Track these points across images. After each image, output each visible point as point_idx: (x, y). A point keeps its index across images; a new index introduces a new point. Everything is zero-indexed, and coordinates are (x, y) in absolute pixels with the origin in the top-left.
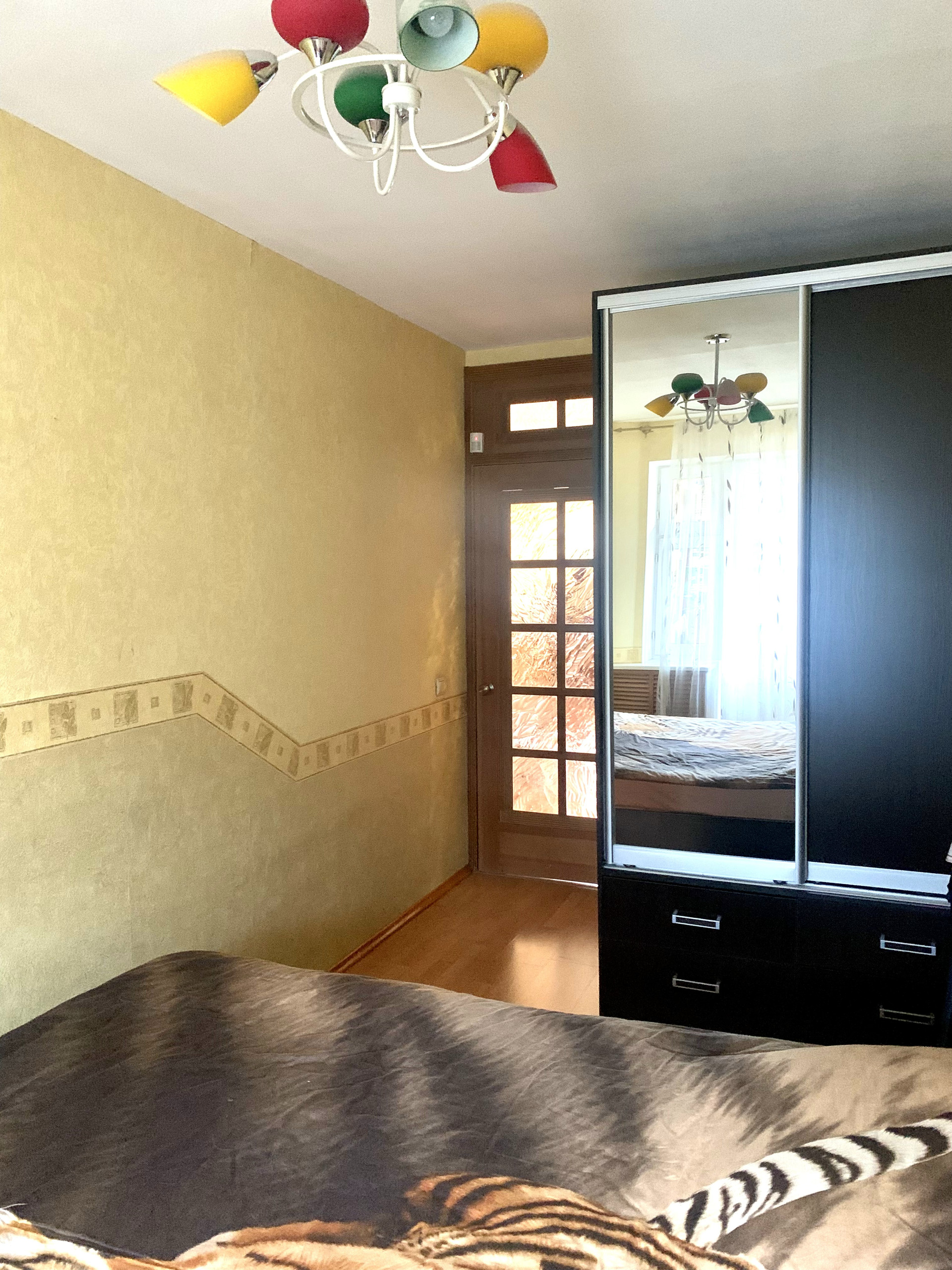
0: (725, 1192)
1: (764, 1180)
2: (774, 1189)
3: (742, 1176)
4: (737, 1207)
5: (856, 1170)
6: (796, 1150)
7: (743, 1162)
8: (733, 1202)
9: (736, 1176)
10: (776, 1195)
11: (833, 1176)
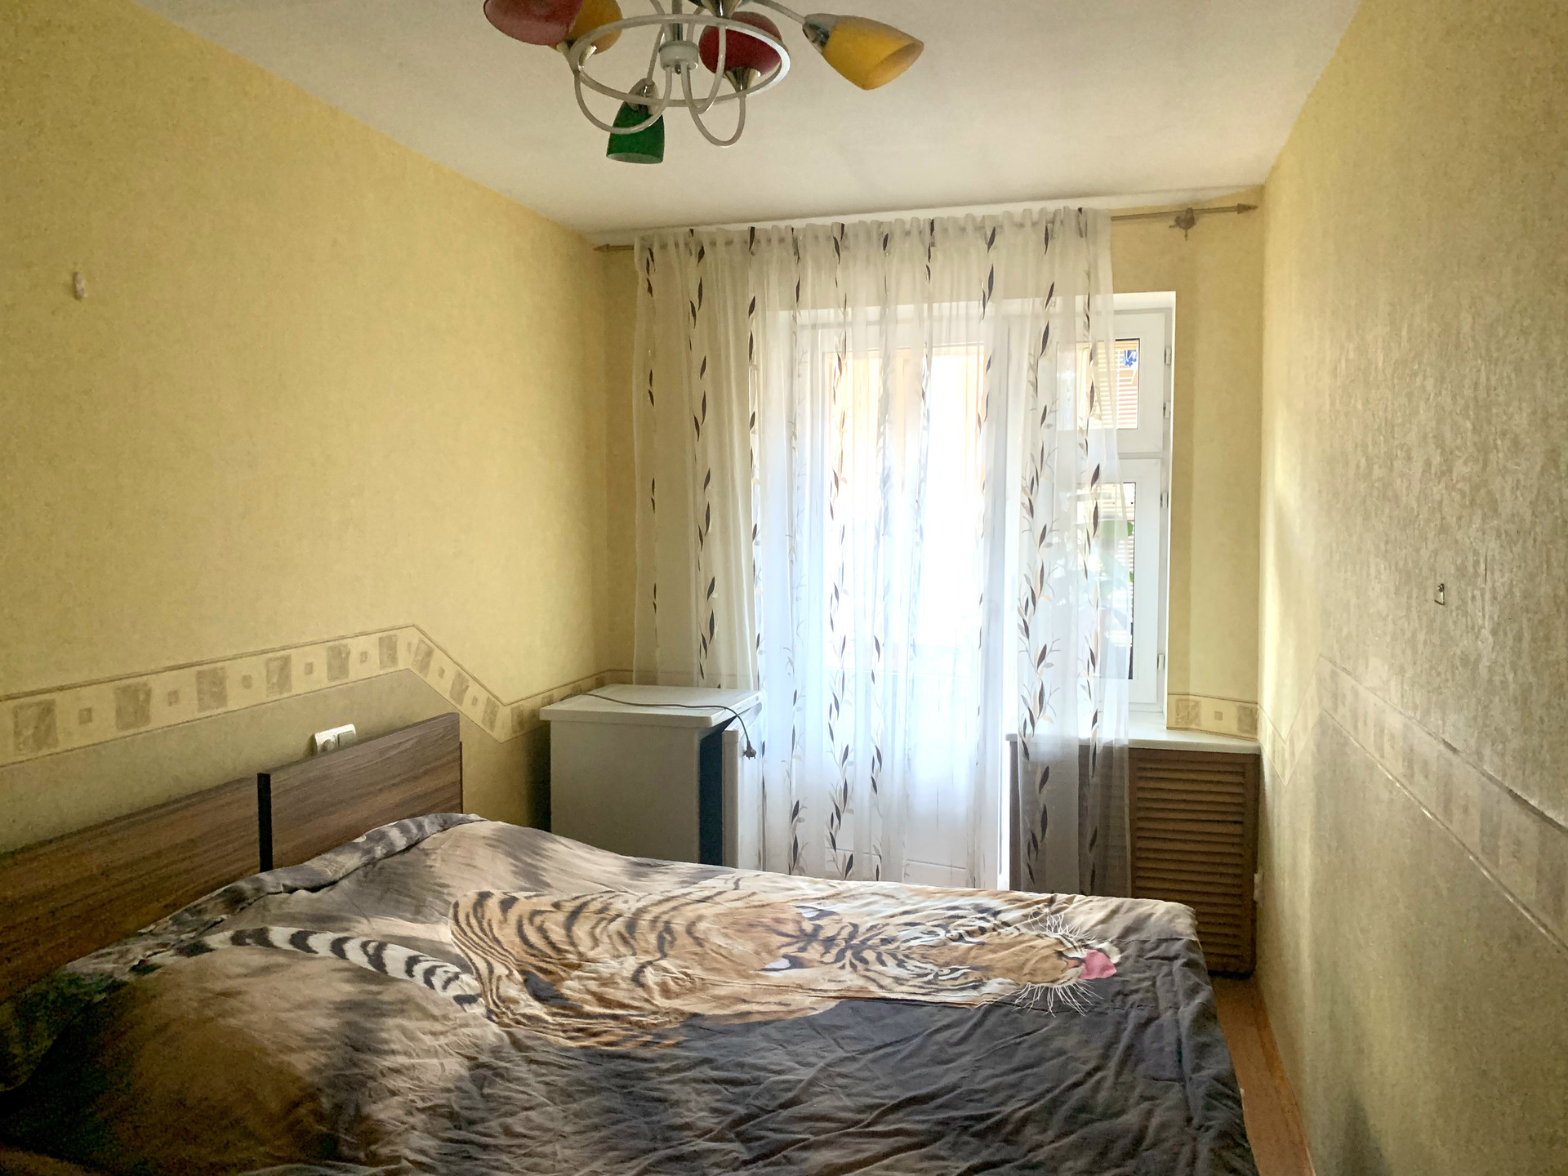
0: (445, 987)
1: (419, 969)
2: (420, 961)
3: (428, 982)
4: (446, 972)
5: (364, 946)
6: (386, 973)
7: (420, 988)
8: (445, 977)
9: (432, 986)
10: (421, 958)
11: (381, 947)
